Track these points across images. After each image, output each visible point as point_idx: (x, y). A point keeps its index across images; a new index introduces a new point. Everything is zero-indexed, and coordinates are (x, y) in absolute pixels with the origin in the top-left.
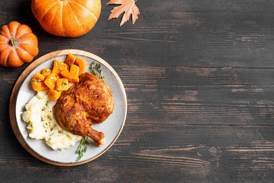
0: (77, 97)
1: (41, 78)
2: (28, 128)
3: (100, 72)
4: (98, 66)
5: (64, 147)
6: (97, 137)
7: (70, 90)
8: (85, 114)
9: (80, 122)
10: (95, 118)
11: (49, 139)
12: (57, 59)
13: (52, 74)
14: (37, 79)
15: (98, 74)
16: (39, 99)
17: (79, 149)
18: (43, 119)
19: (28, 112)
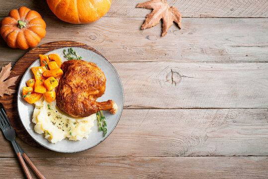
0: (70, 83)
1: (30, 90)
2: (47, 136)
3: (75, 55)
4: (70, 50)
11: (70, 134)
13: (37, 81)
14: (27, 93)
16: (40, 108)
17: (100, 127)
18: (54, 123)
19: (38, 123)
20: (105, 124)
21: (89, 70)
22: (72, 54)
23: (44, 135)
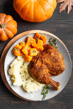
0: (43, 60)
1: (19, 48)
2: (13, 79)
3: (55, 44)
4: (54, 40)
6: (55, 85)
7: (38, 55)
9: (45, 76)
10: (54, 73)
11: (26, 86)
12: (29, 36)
13: (26, 45)
14: (17, 48)
15: (54, 45)
16: (19, 61)
17: (43, 92)
18: (21, 73)
19: (13, 69)
20: (47, 92)
22: (54, 43)
23: (11, 76)
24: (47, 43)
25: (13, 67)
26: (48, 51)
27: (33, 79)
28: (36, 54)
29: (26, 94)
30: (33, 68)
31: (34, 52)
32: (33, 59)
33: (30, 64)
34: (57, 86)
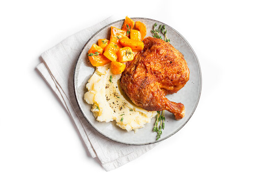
0: (148, 65)
1: (99, 51)
2: (95, 110)
3: (164, 35)
4: (162, 28)
5: (139, 126)
6: (176, 109)
8: (158, 85)
9: (156, 95)
10: (169, 88)
12: (112, 26)
13: (111, 44)
14: (95, 52)
15: (162, 37)
16: (100, 75)
17: (156, 126)
18: (108, 98)
19: (92, 91)
20: (163, 126)
21: (175, 60)
22: (161, 32)
23: (92, 106)
24: (148, 34)
25: (93, 88)
26: (152, 48)
27: (132, 107)
28: (131, 58)
29: (125, 134)
30: (131, 83)
31: (128, 55)
32: (128, 68)
33: (121, 77)
34: (179, 110)
